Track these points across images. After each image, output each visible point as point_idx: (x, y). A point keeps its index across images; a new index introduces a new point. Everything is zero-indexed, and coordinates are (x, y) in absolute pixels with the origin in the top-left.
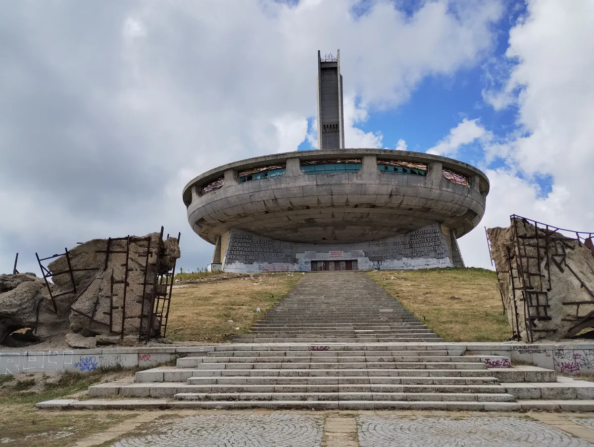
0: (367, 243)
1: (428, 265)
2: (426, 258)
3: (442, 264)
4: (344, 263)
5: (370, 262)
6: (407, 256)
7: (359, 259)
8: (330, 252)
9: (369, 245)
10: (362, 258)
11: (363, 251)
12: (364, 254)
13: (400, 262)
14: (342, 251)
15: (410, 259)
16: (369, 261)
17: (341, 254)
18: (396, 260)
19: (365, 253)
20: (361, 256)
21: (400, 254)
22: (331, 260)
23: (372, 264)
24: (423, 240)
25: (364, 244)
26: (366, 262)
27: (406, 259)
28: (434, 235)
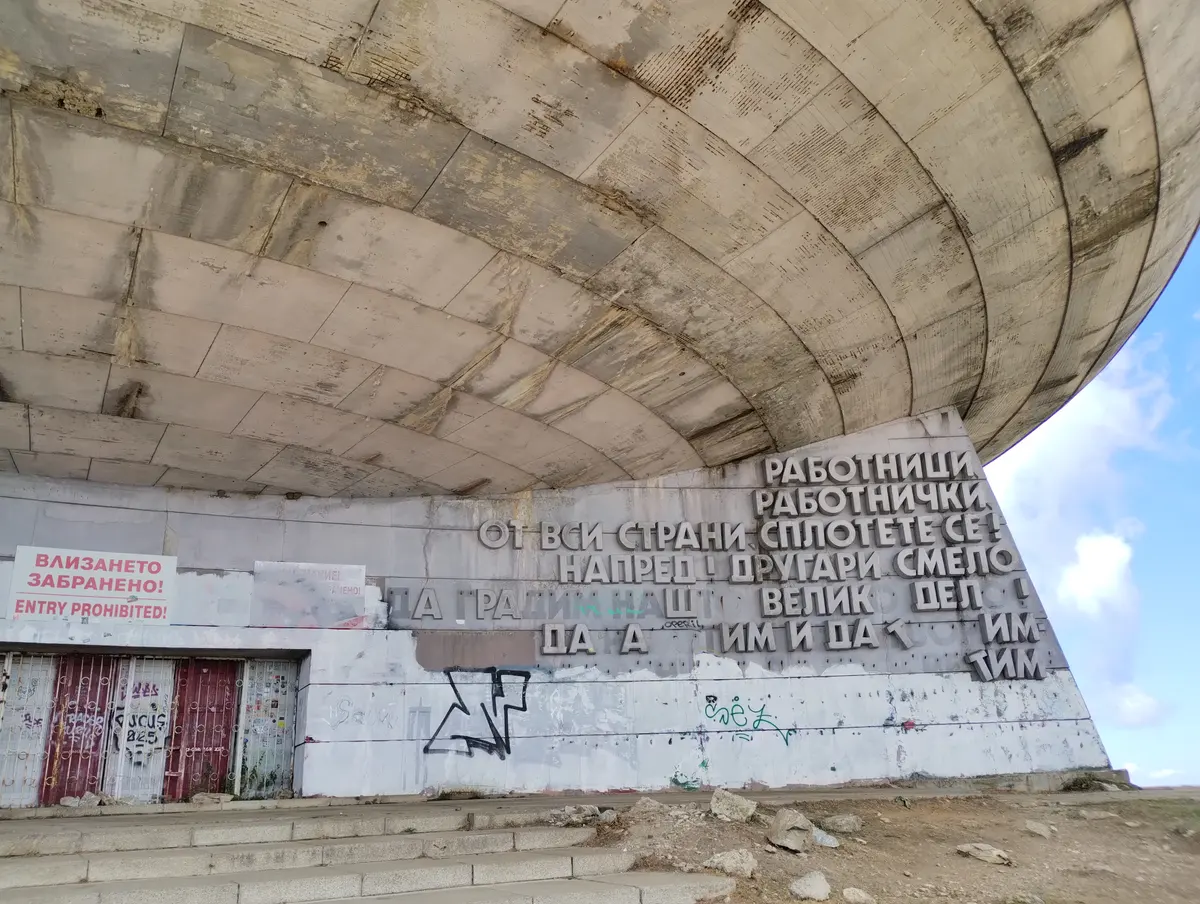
0: (414, 509)
1: (907, 726)
2: (894, 669)
3: (1022, 722)
4: (163, 677)
5: (427, 676)
6: (732, 643)
7: (329, 652)
8: (26, 555)
9: (431, 529)
10: (353, 639)
11: (369, 580)
12: (372, 603)
13: (676, 688)
14: (170, 563)
15: (755, 668)
16: (412, 668)
17: (153, 587)
18: (645, 673)
19: (387, 599)
20: (349, 621)
21: (680, 624)
22: (26, 636)
23: (438, 692)
24: (864, 522)
25: (386, 512)
26: (391, 678)
27: (730, 664)
28: (949, 495)
